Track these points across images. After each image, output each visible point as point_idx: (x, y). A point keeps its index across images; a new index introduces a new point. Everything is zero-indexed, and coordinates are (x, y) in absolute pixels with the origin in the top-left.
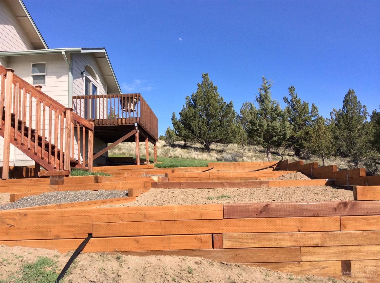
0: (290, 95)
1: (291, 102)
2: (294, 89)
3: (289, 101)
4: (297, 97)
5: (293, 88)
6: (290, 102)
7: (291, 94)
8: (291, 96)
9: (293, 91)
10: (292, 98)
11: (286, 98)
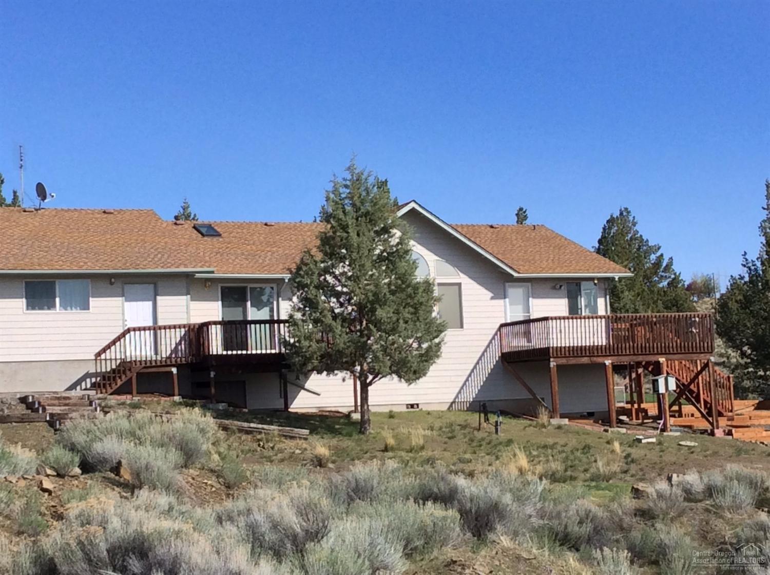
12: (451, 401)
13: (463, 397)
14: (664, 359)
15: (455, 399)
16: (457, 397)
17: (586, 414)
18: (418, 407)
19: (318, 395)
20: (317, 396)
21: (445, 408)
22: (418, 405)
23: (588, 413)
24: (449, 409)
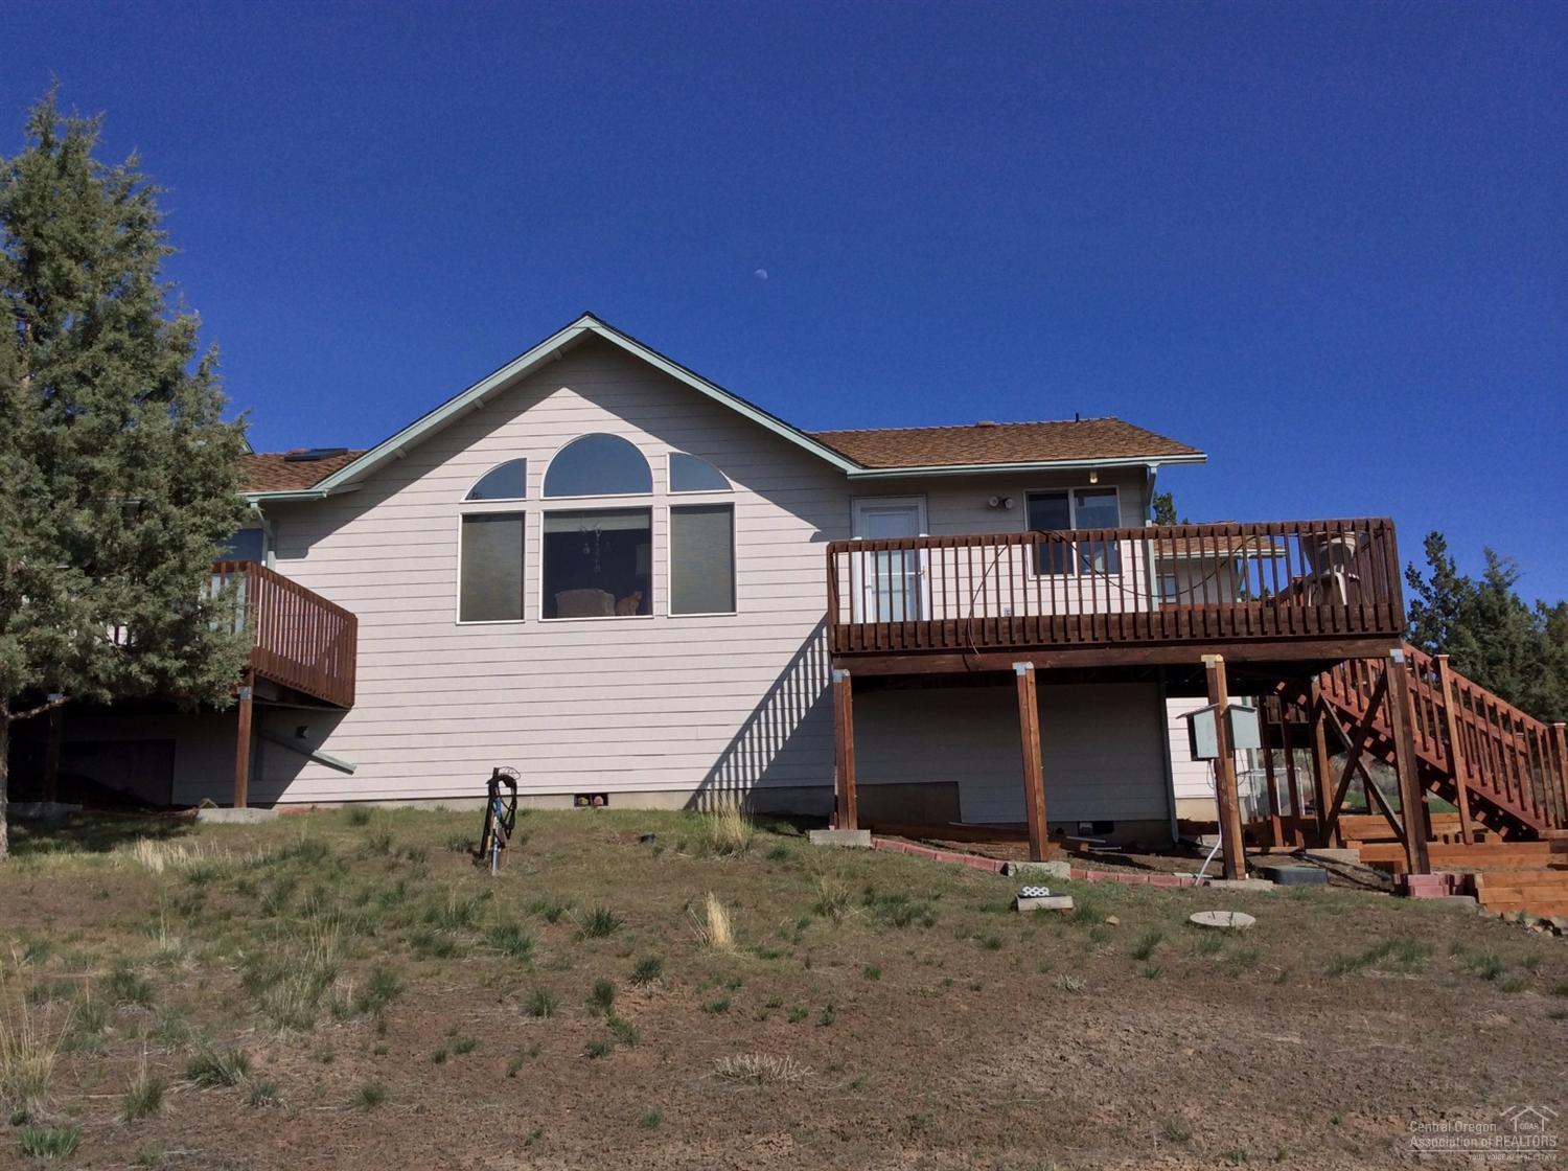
0: (1429, 563)
1: (1433, 589)
2: (1442, 544)
3: (1427, 584)
4: (1454, 568)
5: (1440, 539)
6: (1428, 589)
7: (1435, 561)
8: (1433, 566)
9: (1439, 550)
10: (1438, 575)
11: (1413, 572)
12: (695, 786)
13: (725, 778)
14: (1219, 658)
15: (705, 782)
16: (709, 779)
17: (1089, 826)
18: (606, 803)
19: (351, 772)
20: (349, 776)
21: (680, 802)
22: (605, 796)
23: (1095, 824)
24: (688, 806)
